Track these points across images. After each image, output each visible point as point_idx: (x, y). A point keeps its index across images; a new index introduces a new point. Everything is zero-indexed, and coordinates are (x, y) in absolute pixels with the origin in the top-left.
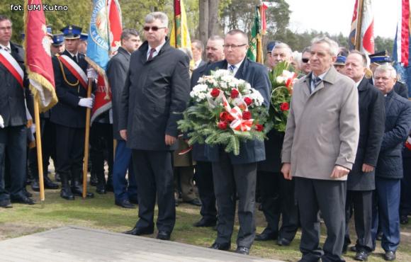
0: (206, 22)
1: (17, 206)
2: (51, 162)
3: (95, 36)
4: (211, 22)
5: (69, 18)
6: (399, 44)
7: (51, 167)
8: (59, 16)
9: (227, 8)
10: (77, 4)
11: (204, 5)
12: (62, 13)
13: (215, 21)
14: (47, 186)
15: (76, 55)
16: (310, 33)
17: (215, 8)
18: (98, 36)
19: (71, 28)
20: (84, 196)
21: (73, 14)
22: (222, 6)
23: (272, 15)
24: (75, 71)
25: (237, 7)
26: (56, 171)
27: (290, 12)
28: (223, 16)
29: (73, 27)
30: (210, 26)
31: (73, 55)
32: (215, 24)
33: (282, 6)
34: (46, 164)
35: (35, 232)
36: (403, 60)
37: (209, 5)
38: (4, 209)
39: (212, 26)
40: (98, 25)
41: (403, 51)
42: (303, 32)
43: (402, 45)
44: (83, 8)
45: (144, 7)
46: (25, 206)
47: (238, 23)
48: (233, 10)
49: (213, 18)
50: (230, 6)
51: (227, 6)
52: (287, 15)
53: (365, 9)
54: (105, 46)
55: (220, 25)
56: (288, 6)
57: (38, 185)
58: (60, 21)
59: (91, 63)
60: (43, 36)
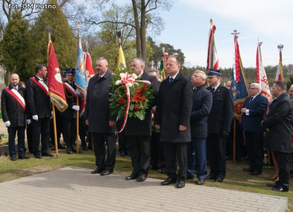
1: (44, 158)
2: (62, 135)
3: (79, 72)
5: (71, 63)
6: (235, 71)
7: (62, 138)
8: (67, 63)
9: (152, 57)
11: (139, 55)
12: (68, 61)
14: (59, 148)
15: (72, 82)
16: (196, 67)
19: (71, 69)
20: (78, 151)
22: (149, 55)
24: (71, 90)
26: (64, 140)
27: (185, 57)
28: (150, 60)
31: (70, 83)
33: (180, 54)
34: (59, 137)
36: (237, 80)
37: (142, 56)
38: (38, 159)
40: (80, 67)
41: (237, 75)
43: (236, 72)
45: (110, 57)
46: (48, 157)
48: (156, 57)
50: (154, 55)
51: (152, 55)
52: (183, 59)
54: (84, 77)
56: (183, 54)
57: (55, 147)
58: (67, 65)
59: (78, 86)
60: (56, 73)
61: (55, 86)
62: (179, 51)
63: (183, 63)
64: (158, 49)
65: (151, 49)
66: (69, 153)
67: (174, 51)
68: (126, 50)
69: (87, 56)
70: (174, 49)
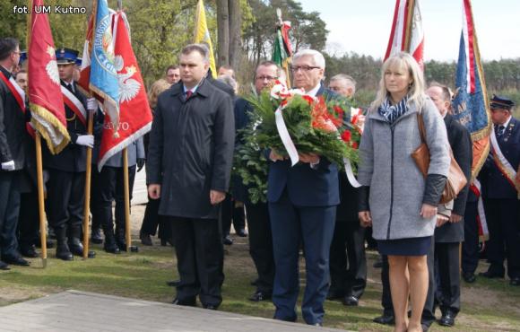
0: (227, 44)
3: (102, 61)
4: (232, 44)
9: (250, 28)
10: (70, 23)
11: (223, 24)
13: (237, 42)
15: (72, 83)
17: (236, 27)
18: (105, 61)
19: (63, 51)
21: (66, 34)
22: (245, 24)
23: (304, 35)
24: (71, 102)
25: (262, 26)
27: (327, 32)
28: (246, 37)
29: (66, 49)
30: (232, 49)
31: (67, 84)
32: (237, 46)
33: (317, 24)
35: (28, 299)
37: (230, 24)
39: (234, 49)
42: (342, 56)
44: (78, 27)
47: (265, 46)
48: (258, 30)
49: (235, 39)
50: (254, 24)
51: (250, 24)
52: (324, 35)
53: (414, 26)
55: (243, 48)
56: (325, 25)
60: (48, 60)
61: (46, 91)
62: (313, 17)
63: (324, 44)
64: (266, 9)
65: (249, 9)
66: (65, 258)
67: (304, 17)
68: (188, 11)
69: (121, 19)
70: (303, 11)
